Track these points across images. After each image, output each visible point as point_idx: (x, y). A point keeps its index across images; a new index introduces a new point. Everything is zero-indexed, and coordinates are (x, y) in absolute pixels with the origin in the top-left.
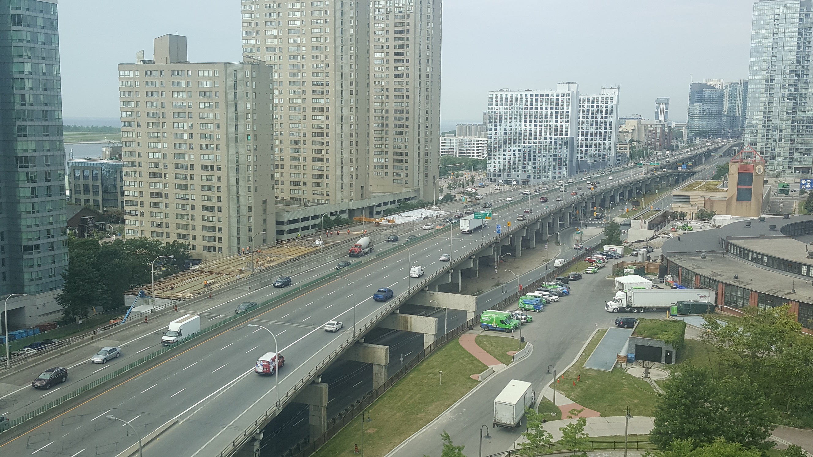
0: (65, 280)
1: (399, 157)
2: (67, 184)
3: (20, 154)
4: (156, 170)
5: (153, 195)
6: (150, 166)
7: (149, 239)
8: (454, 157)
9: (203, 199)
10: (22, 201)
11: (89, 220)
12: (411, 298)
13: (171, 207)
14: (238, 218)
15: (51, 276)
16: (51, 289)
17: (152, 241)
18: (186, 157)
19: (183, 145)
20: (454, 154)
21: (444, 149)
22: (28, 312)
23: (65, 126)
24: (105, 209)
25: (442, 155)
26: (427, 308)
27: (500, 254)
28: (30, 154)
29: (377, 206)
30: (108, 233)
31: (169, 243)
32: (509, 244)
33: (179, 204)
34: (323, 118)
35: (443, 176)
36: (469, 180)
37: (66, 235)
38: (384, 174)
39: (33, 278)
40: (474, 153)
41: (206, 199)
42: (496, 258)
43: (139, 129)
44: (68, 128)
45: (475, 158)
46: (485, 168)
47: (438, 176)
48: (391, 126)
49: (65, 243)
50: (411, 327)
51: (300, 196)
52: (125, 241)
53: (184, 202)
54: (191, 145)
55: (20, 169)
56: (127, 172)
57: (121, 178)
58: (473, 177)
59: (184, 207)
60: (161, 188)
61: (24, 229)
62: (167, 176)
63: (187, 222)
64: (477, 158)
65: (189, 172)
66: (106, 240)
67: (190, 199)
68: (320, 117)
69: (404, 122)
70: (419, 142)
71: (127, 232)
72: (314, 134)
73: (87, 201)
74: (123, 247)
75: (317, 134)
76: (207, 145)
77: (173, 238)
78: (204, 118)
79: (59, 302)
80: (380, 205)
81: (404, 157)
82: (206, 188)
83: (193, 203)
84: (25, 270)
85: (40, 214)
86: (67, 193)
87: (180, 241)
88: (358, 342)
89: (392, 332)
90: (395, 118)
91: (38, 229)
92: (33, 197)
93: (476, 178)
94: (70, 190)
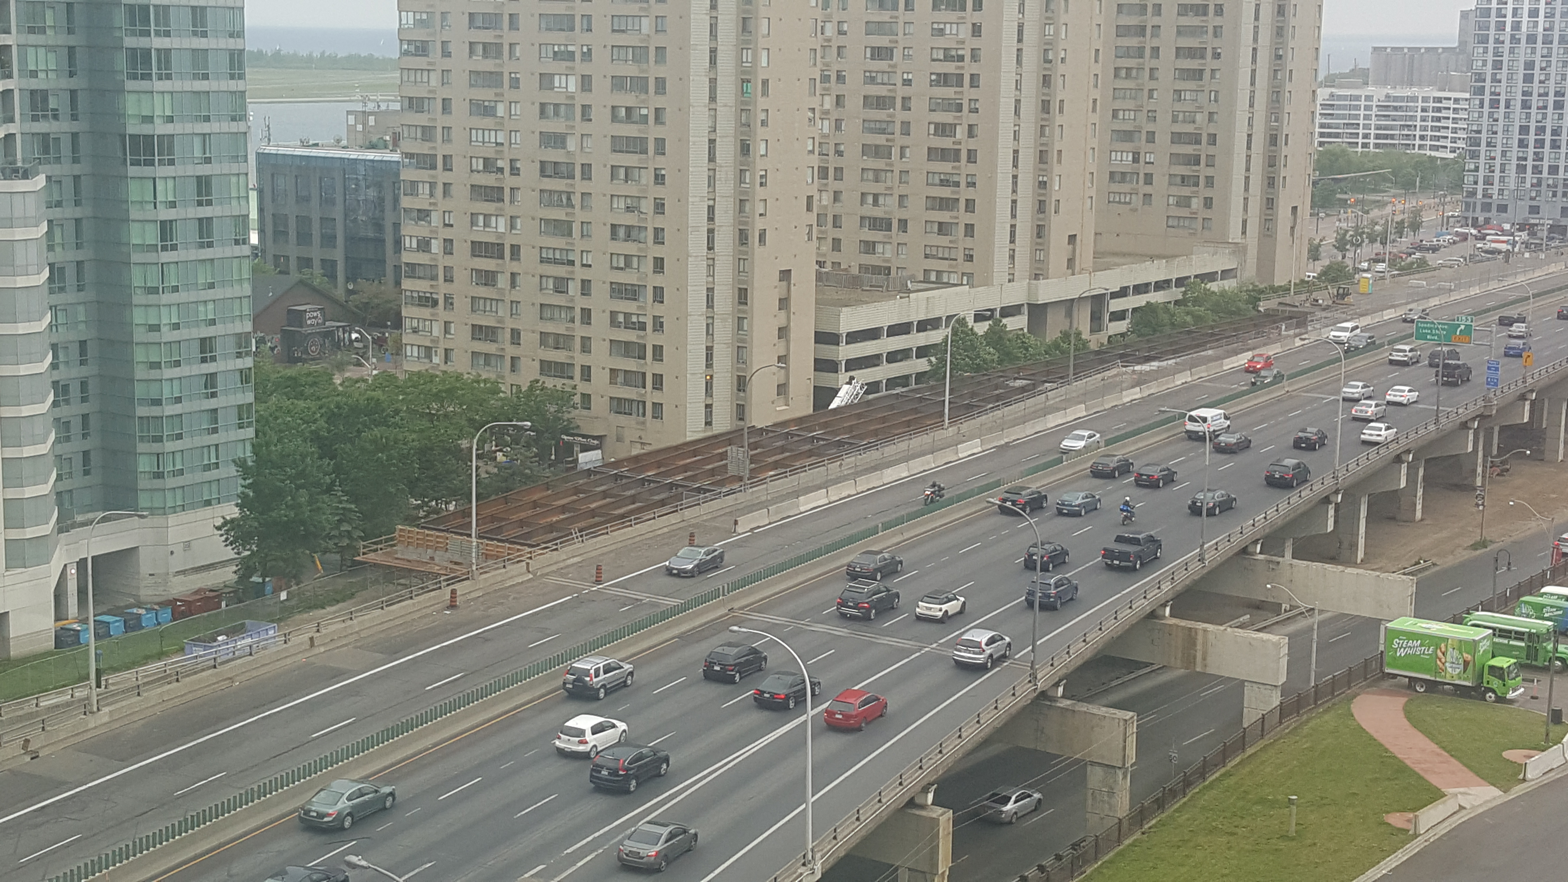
0: (245, 479)
1: (1189, 149)
2: (254, 215)
3: (133, 128)
4: (489, 180)
5: (479, 249)
6: (474, 167)
7: (466, 376)
8: (1360, 149)
9: (615, 264)
10: (136, 257)
11: (308, 315)
12: (1209, 573)
13: (528, 285)
14: (710, 321)
15: (207, 468)
16: (208, 503)
17: (474, 381)
18: (572, 144)
19: (562, 108)
20: (1360, 141)
21: (1329, 126)
22: (145, 564)
23: (252, 52)
24: (351, 287)
25: (1321, 144)
26: (1258, 606)
27: (1495, 452)
28: (161, 128)
29: (1114, 295)
30: (357, 354)
31: (518, 386)
32: (1526, 420)
33: (548, 277)
34: (965, 32)
35: (1323, 207)
36: (1403, 221)
37: (248, 354)
38: (1137, 201)
39: (161, 469)
40: (1422, 138)
41: (622, 265)
42: (1480, 461)
43: (447, 63)
44: (259, 55)
45: (1428, 153)
46: (1457, 186)
47: (1305, 210)
48: (1168, 54)
49: (244, 376)
50: (1204, 659)
51: (888, 261)
52: (401, 377)
53: (561, 271)
54: (586, 108)
55: (132, 171)
56: (413, 183)
57: (396, 200)
58: (1416, 213)
59: (561, 285)
60: (501, 229)
61: (140, 335)
62: (519, 196)
63: (567, 329)
64: (1433, 153)
65: (580, 186)
66: (352, 373)
67: (578, 263)
68: (955, 26)
69: (1209, 42)
70: (1251, 105)
71: (409, 354)
72: (934, 77)
73: (305, 262)
74: (397, 395)
75: (944, 80)
76: (628, 109)
77: (528, 373)
78: (623, 31)
79: (227, 539)
80: (1123, 293)
81: (1204, 149)
82: (622, 233)
83: (586, 274)
84: (141, 447)
85: (182, 297)
86: (254, 239)
87: (550, 383)
88: (1043, 694)
89: (1148, 670)
90: (1181, 31)
91: (175, 335)
92: (164, 248)
93: (1428, 217)
94: (262, 232)
